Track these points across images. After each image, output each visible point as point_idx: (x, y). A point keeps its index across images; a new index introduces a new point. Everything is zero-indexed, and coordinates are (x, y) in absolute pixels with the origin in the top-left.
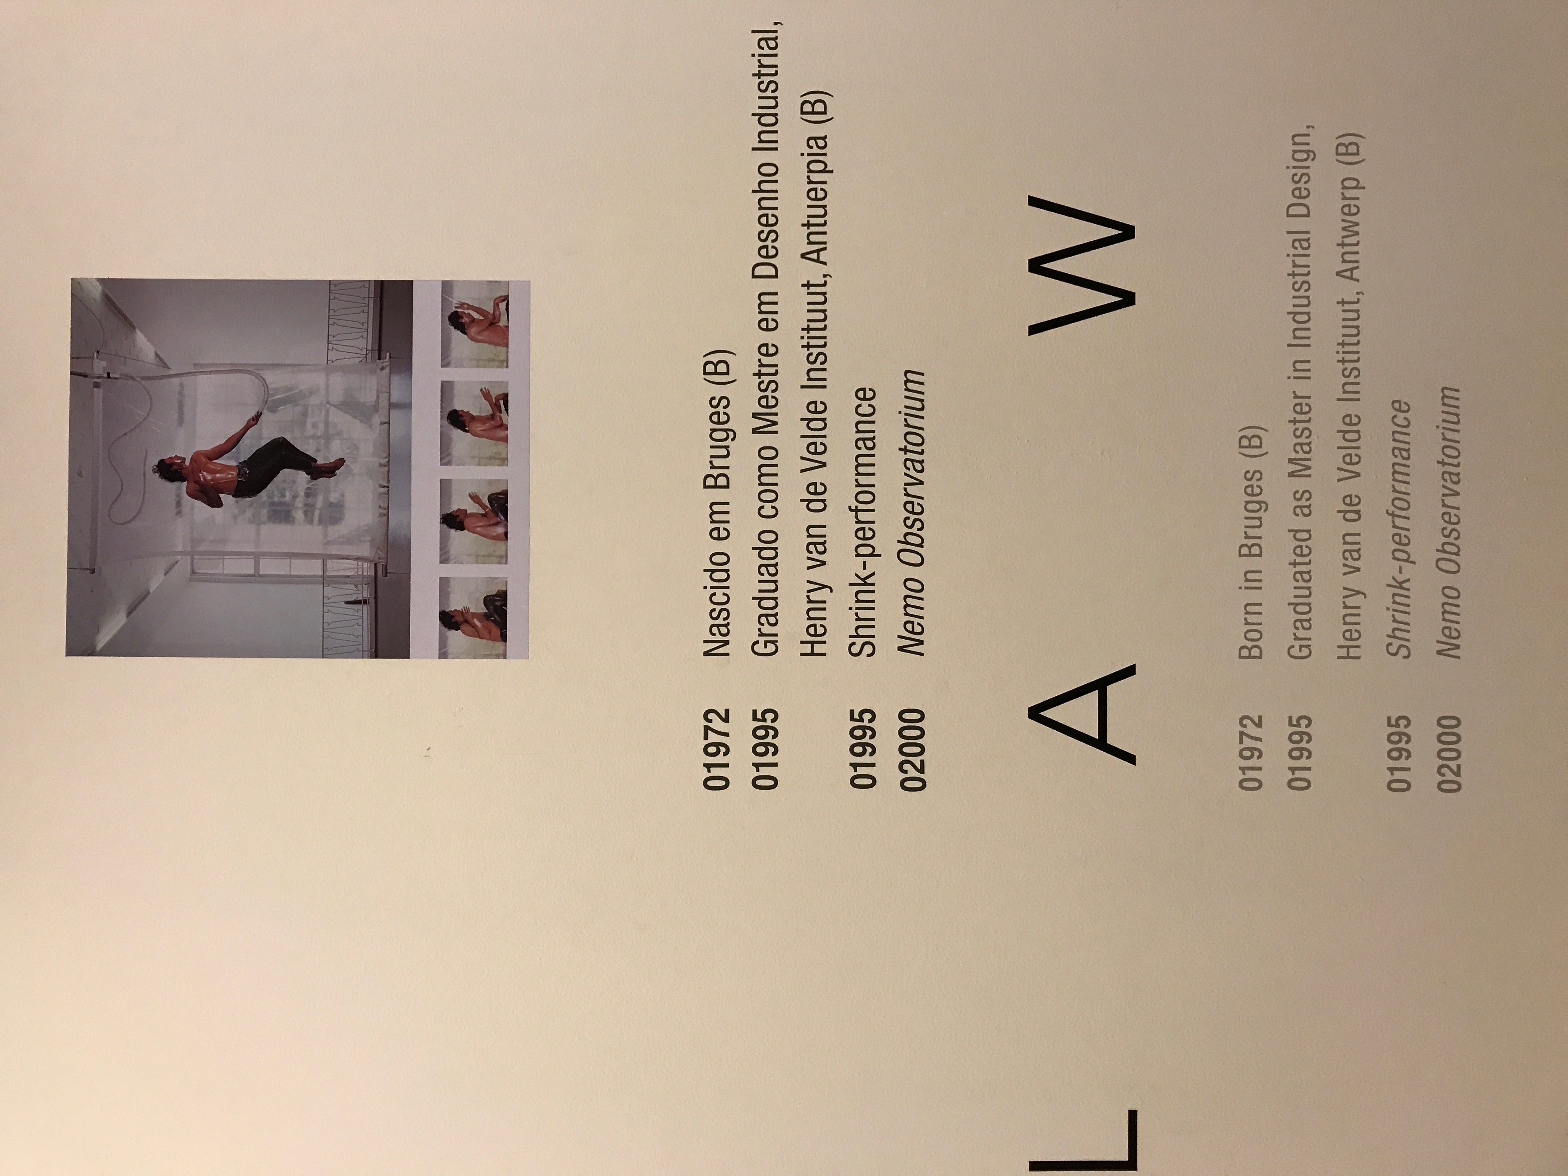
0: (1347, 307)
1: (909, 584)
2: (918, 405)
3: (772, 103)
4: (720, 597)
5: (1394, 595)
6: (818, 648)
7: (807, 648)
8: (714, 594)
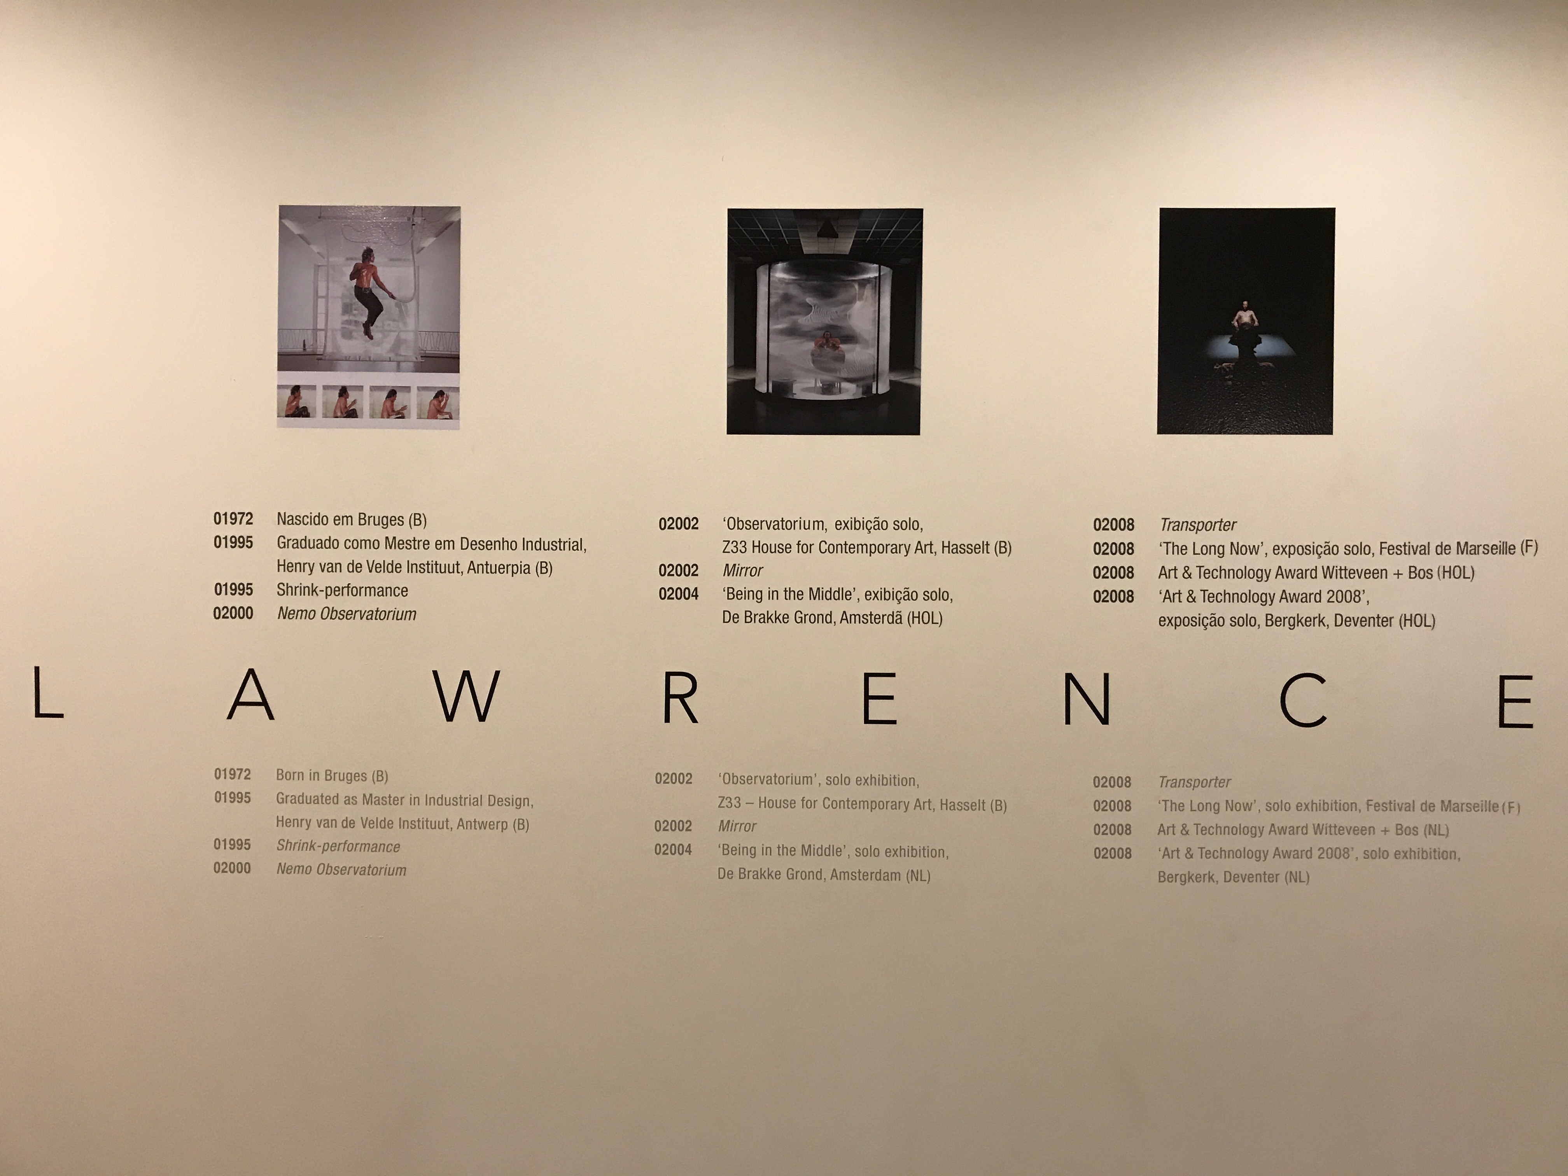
0: (445, 823)
1: (313, 612)
2: (399, 617)
3: (546, 547)
4: (306, 520)
5: (307, 843)
6: (282, 568)
7: (282, 563)
8: (308, 517)
